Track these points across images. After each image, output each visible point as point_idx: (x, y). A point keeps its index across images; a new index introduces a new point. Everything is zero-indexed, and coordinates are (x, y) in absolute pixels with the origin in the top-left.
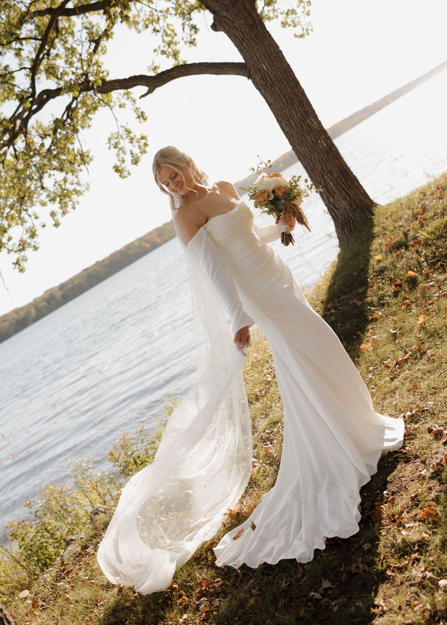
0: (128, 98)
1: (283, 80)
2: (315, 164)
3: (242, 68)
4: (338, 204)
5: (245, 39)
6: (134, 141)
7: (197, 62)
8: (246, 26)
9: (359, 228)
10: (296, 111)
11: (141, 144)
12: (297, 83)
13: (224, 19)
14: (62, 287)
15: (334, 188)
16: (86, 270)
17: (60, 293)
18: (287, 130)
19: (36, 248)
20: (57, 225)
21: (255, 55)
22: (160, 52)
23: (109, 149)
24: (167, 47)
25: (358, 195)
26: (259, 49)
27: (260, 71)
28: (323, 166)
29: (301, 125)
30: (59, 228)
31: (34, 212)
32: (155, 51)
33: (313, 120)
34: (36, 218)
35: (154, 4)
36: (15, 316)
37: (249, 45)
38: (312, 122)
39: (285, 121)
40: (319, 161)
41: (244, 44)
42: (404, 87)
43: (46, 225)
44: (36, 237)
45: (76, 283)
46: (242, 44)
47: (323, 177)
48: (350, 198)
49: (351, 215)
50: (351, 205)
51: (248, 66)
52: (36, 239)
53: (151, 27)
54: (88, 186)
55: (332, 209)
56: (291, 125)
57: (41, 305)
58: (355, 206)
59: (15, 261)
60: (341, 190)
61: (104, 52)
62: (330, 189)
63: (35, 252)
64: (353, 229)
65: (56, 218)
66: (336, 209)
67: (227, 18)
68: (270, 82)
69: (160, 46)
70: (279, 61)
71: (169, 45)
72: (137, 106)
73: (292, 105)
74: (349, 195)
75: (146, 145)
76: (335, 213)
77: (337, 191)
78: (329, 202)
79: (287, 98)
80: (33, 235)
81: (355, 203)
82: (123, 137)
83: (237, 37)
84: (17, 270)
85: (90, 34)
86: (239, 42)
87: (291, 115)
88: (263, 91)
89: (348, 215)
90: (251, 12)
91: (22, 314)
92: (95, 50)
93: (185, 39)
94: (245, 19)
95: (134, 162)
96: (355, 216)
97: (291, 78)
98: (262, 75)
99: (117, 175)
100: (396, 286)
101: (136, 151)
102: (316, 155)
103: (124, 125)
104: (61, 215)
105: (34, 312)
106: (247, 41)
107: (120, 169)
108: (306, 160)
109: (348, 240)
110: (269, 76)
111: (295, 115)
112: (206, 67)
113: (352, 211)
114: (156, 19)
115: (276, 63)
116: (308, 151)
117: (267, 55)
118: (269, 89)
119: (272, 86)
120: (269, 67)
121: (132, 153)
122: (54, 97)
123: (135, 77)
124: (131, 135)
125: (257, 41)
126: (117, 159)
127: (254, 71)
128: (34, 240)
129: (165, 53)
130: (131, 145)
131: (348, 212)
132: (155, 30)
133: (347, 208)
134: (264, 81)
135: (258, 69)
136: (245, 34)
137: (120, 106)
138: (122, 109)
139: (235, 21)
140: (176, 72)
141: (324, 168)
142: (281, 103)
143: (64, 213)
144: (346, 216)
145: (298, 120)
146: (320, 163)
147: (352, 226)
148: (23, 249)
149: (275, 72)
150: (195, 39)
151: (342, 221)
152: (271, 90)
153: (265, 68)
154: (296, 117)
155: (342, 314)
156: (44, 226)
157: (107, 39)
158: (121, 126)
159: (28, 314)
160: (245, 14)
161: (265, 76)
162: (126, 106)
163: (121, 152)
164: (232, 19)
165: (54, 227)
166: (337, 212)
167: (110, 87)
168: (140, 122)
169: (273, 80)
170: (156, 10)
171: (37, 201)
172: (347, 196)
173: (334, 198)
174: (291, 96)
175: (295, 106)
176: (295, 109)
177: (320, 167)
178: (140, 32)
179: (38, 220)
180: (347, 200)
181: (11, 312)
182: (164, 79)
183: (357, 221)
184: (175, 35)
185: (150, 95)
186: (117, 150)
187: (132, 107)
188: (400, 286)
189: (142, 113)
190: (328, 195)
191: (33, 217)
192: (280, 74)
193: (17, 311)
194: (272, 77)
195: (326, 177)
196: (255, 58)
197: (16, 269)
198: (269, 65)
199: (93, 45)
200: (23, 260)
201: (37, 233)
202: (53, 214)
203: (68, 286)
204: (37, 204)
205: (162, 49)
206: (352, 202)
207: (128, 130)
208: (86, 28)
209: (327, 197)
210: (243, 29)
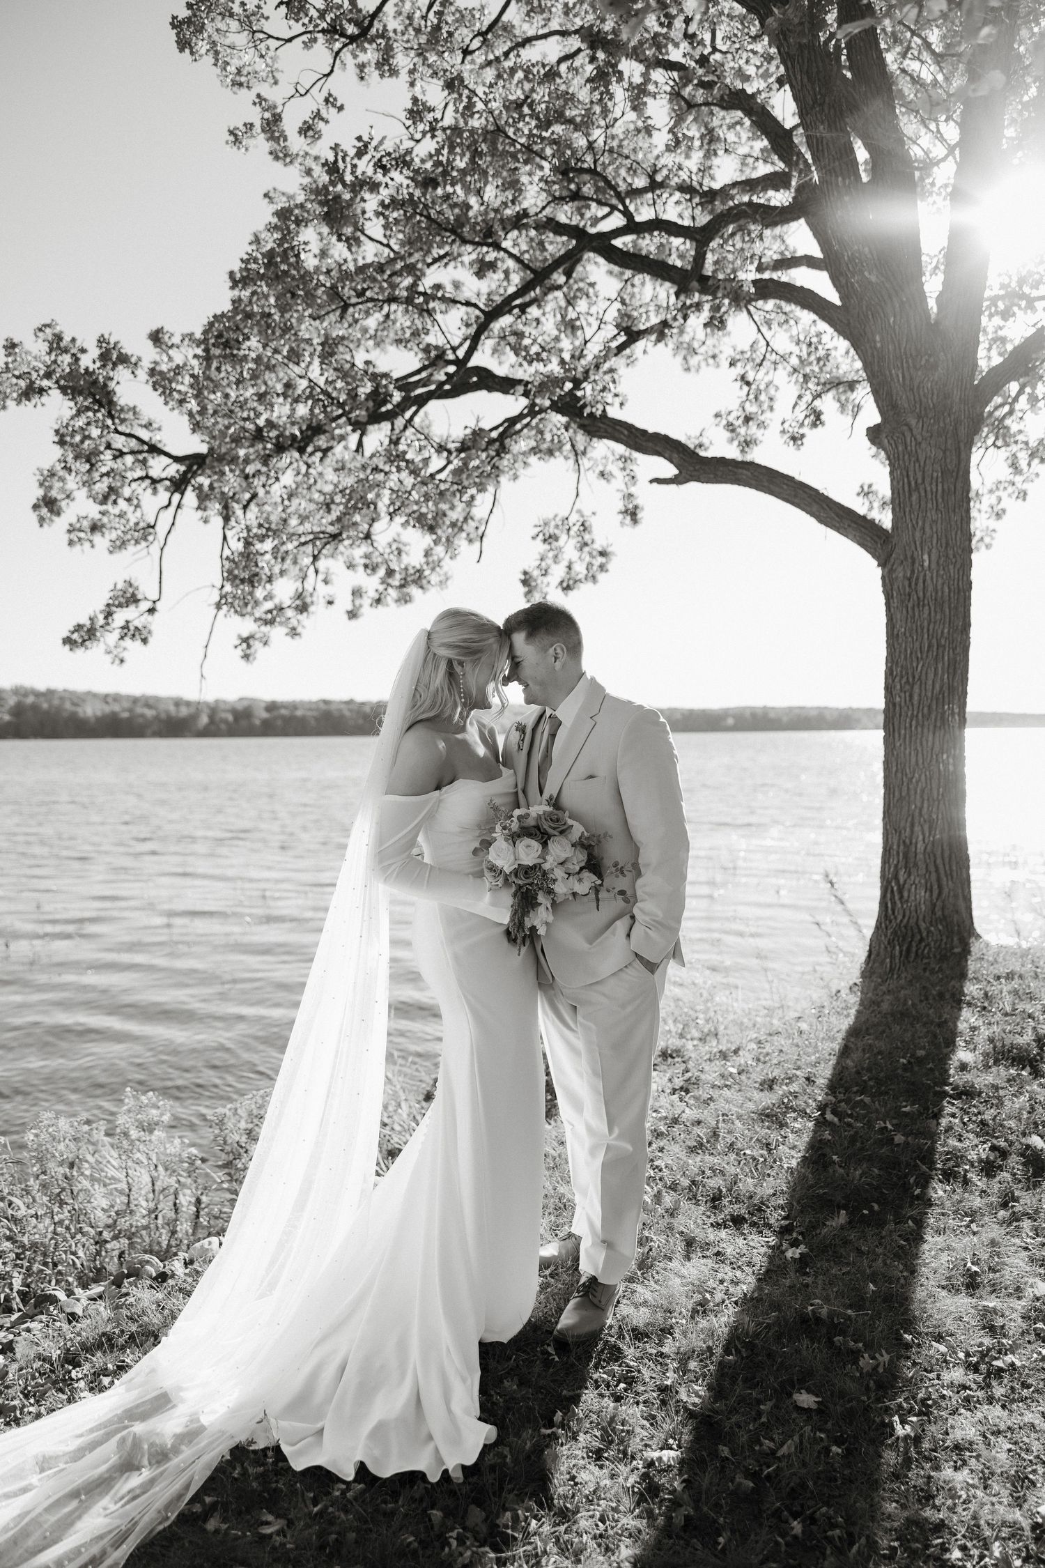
0: (624, 469)
1: (946, 605)
2: (912, 792)
3: (879, 537)
4: (909, 891)
5: (921, 488)
6: (586, 549)
7: (798, 478)
8: (937, 467)
9: (925, 961)
10: (936, 674)
11: (594, 562)
12: (967, 625)
13: (905, 428)
14: (272, 707)
15: (920, 856)
16: (326, 702)
17: (265, 715)
18: (898, 699)
19: (294, 632)
20: (352, 615)
21: (923, 528)
22: (724, 422)
23: (533, 538)
24: (740, 421)
25: (956, 896)
26: (935, 522)
27: (913, 563)
28: (926, 805)
29: (930, 707)
30: (354, 622)
31: (328, 569)
32: (717, 416)
33: (956, 711)
34: (326, 582)
35: (772, 333)
36: (172, 708)
37: (923, 503)
38: (953, 714)
39: (904, 680)
40: (923, 791)
41: (914, 497)
42: (994, 714)
43: (336, 602)
44: (305, 614)
45: (299, 713)
46: (910, 495)
47: (912, 825)
48: (940, 894)
49: (923, 925)
50: (934, 905)
51: (895, 540)
52: (303, 617)
53: (739, 370)
54: (447, 579)
55: (892, 891)
56: (911, 696)
57: (224, 715)
58: (939, 914)
59: (245, 635)
60: (932, 868)
61: (631, 362)
62: (911, 855)
63: (289, 638)
64: (913, 955)
65: (357, 602)
66: (901, 897)
67: (911, 430)
68: (921, 594)
69: (730, 413)
70: (958, 566)
71: (747, 419)
72: (633, 490)
73: (936, 660)
74: (940, 887)
75: (602, 568)
76: (894, 904)
77: (922, 866)
78: (896, 877)
79: (934, 641)
80: (303, 608)
81: (943, 909)
82: (572, 533)
83: (908, 476)
84: (239, 652)
85: (624, 315)
86: (906, 489)
87: (923, 677)
88: (895, 603)
89: (917, 924)
90: (962, 445)
91: (184, 712)
92: (621, 348)
93: (786, 425)
94: (944, 452)
95: (565, 585)
96: (929, 932)
97: (961, 609)
98: (913, 572)
99: (523, 590)
100: (993, 1148)
101: (580, 569)
102: (923, 777)
103: (587, 513)
104: (369, 601)
105: (204, 720)
106: (923, 494)
107: (533, 584)
108: (899, 775)
109: (892, 970)
110: (924, 582)
111: (930, 682)
112: (810, 496)
113: (928, 919)
114: (758, 361)
115: (951, 567)
116: (913, 760)
117: (944, 541)
118: (910, 605)
119: (920, 603)
120: (934, 566)
121: (569, 567)
122: (490, 390)
123: (666, 438)
124: (587, 537)
125: (941, 506)
126: (538, 563)
127: (902, 557)
128: (299, 617)
129: (733, 431)
130: (578, 554)
131: (921, 917)
132: (743, 378)
133: (923, 907)
134: (910, 586)
135: (912, 557)
136: (928, 480)
137: (602, 474)
138: (603, 482)
139: (923, 445)
140: (749, 474)
141: (925, 810)
142: (917, 645)
143: (378, 601)
144: (912, 922)
145: (929, 694)
146: (922, 797)
147: (914, 949)
148: (270, 622)
149: (940, 581)
150: (803, 436)
151: (899, 925)
152: (913, 609)
153: (926, 564)
154: (929, 687)
155: (853, 1140)
156: (330, 603)
157: (658, 340)
158: (579, 511)
159: (194, 717)
160: (949, 442)
161: (917, 579)
162: (613, 481)
163: (551, 554)
164: (919, 438)
165: (346, 616)
166: (899, 905)
167: (610, 430)
168: (622, 523)
169: (928, 594)
170: (768, 344)
171: (342, 553)
172: (935, 887)
173: (909, 875)
174: (943, 642)
175: (940, 666)
176: (936, 669)
177: (919, 804)
178: (688, 369)
179: (329, 586)
180: (931, 891)
181: (169, 698)
182: (719, 473)
183: (928, 945)
184: (771, 408)
185: (673, 487)
186: (547, 547)
187: (623, 487)
188: (1004, 1154)
189: (636, 507)
190: (902, 864)
191: (321, 577)
192: (946, 590)
193: (178, 703)
194: (930, 588)
195: (917, 829)
196: (918, 534)
197: (240, 648)
198: (938, 563)
199: (622, 338)
200: (260, 639)
201: (311, 609)
202: (357, 593)
203: (283, 712)
204: (340, 557)
205: (731, 418)
206: (939, 904)
207: (587, 524)
208: (623, 302)
209: (896, 866)
210: (929, 468)
